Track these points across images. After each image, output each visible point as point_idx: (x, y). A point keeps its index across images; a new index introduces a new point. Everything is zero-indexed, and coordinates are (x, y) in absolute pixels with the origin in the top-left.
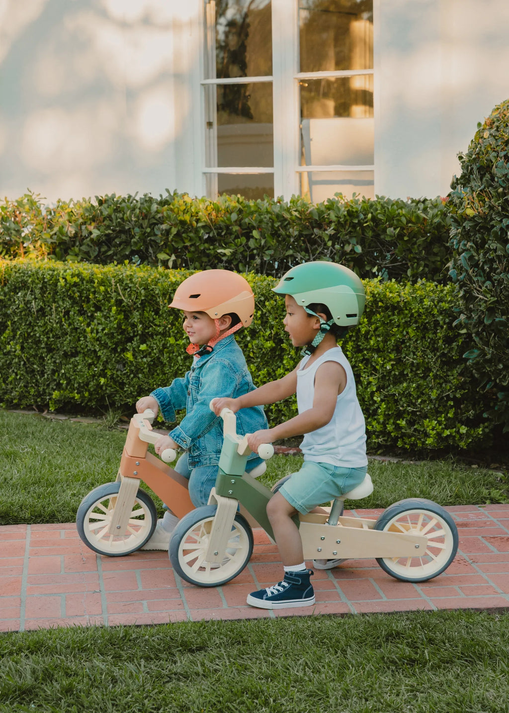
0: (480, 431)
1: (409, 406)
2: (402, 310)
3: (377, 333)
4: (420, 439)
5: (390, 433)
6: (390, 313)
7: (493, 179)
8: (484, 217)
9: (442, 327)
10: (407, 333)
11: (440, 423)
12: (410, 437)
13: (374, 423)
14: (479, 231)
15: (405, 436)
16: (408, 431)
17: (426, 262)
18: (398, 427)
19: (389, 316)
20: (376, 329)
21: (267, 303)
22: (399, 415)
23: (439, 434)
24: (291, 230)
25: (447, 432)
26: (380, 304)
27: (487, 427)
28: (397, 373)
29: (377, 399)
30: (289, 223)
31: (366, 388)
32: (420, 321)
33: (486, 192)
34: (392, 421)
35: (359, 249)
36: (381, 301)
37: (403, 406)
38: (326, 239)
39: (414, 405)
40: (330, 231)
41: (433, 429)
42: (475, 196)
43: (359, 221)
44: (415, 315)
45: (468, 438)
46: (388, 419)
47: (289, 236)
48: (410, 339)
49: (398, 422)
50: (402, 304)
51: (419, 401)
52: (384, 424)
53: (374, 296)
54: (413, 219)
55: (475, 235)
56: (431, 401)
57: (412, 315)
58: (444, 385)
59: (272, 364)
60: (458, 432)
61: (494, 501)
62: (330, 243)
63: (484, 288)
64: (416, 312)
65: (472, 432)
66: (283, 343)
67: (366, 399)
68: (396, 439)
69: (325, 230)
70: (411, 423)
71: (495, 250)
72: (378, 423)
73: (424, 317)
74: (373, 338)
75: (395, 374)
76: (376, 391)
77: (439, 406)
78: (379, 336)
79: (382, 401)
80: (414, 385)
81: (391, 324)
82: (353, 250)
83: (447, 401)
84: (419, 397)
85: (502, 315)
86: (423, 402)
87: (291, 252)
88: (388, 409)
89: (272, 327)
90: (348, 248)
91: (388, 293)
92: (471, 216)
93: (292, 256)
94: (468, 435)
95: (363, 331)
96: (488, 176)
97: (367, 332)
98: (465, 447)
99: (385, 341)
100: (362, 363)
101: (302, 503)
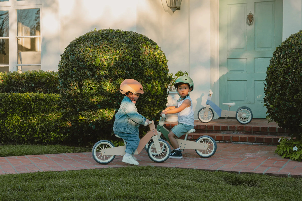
0: (67, 135)
1: (46, 129)
2: (44, 100)
3: (37, 107)
4: (49, 139)
5: (40, 137)
6: (41, 102)
7: (69, 61)
8: (67, 71)
9: (56, 105)
10: (46, 107)
11: (55, 133)
12: (46, 139)
13: (36, 135)
14: (65, 75)
15: (45, 138)
16: (46, 137)
17: (54, 89)
18: (43, 136)
19: (40, 102)
20: (36, 106)
21: (2, 100)
22: (43, 132)
23: (55, 137)
24: (12, 80)
25: (57, 136)
26: (38, 99)
27: (69, 134)
28: (43, 119)
29: (37, 127)
30: (12, 78)
31: (33, 124)
32: (50, 103)
33: (67, 64)
34: (41, 134)
35: (33, 85)
36: (38, 98)
37: (44, 129)
38: (24, 83)
39: (48, 129)
40: (25, 80)
41: (53, 135)
42: (64, 65)
43: (33, 77)
44: (48, 102)
45: (63, 138)
46: (40, 134)
47: (12, 82)
48: (47, 109)
49: (43, 134)
50: (44, 99)
51: (49, 127)
52: (39, 135)
53: (36, 96)
54: (50, 76)
55: (64, 77)
56: (53, 127)
57: (47, 102)
58: (57, 122)
59: (4, 119)
60: (61, 136)
61: (68, 152)
62: (25, 84)
63: (66, 91)
64: (48, 101)
65: (65, 136)
66: (7, 112)
67: (33, 128)
68: (42, 140)
69: (23, 80)
70: (46, 134)
71: (69, 80)
72: (37, 135)
73: (51, 102)
74: (35, 109)
75: (42, 120)
76: (36, 125)
77: (55, 128)
78: (37, 108)
79: (38, 128)
80: (48, 122)
81: (41, 105)
82: (31, 86)
83: (57, 127)
84: (49, 126)
85: (72, 99)
86: (51, 127)
87: (12, 87)
88: (40, 130)
89: (4, 107)
90: (30, 85)
91: (40, 95)
92: (63, 71)
93: (12, 88)
94: (63, 136)
95: (32, 107)
96: (68, 60)
97: (34, 107)
98: (63, 140)
99: (39, 110)
100: (32, 117)
101: (177, 134)
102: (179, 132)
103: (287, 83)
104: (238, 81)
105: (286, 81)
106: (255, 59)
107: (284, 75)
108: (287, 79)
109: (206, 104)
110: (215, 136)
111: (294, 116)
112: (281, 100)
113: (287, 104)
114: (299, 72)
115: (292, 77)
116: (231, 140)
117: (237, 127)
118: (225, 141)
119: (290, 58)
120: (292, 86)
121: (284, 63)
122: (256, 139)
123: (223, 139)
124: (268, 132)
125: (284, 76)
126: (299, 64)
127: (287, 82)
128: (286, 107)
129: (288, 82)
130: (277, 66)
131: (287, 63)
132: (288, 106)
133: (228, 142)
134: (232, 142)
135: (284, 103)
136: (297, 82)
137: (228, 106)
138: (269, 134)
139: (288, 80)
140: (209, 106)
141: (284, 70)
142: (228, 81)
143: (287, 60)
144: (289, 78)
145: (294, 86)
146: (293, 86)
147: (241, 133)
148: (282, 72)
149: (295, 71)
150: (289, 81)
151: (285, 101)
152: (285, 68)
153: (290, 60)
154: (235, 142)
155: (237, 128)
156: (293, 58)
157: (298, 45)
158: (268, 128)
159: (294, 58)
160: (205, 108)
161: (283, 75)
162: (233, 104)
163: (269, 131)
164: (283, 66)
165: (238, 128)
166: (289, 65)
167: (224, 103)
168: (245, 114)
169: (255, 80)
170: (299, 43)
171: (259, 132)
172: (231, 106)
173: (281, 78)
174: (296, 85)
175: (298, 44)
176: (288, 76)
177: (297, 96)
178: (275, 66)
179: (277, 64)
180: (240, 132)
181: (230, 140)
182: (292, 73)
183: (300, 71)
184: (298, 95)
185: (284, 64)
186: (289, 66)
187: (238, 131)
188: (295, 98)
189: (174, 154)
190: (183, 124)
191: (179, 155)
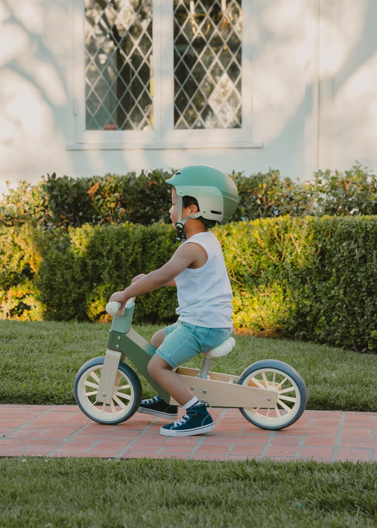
101: (170, 356)
102: (175, 351)
189: (184, 421)
190: (185, 325)
191: (203, 422)
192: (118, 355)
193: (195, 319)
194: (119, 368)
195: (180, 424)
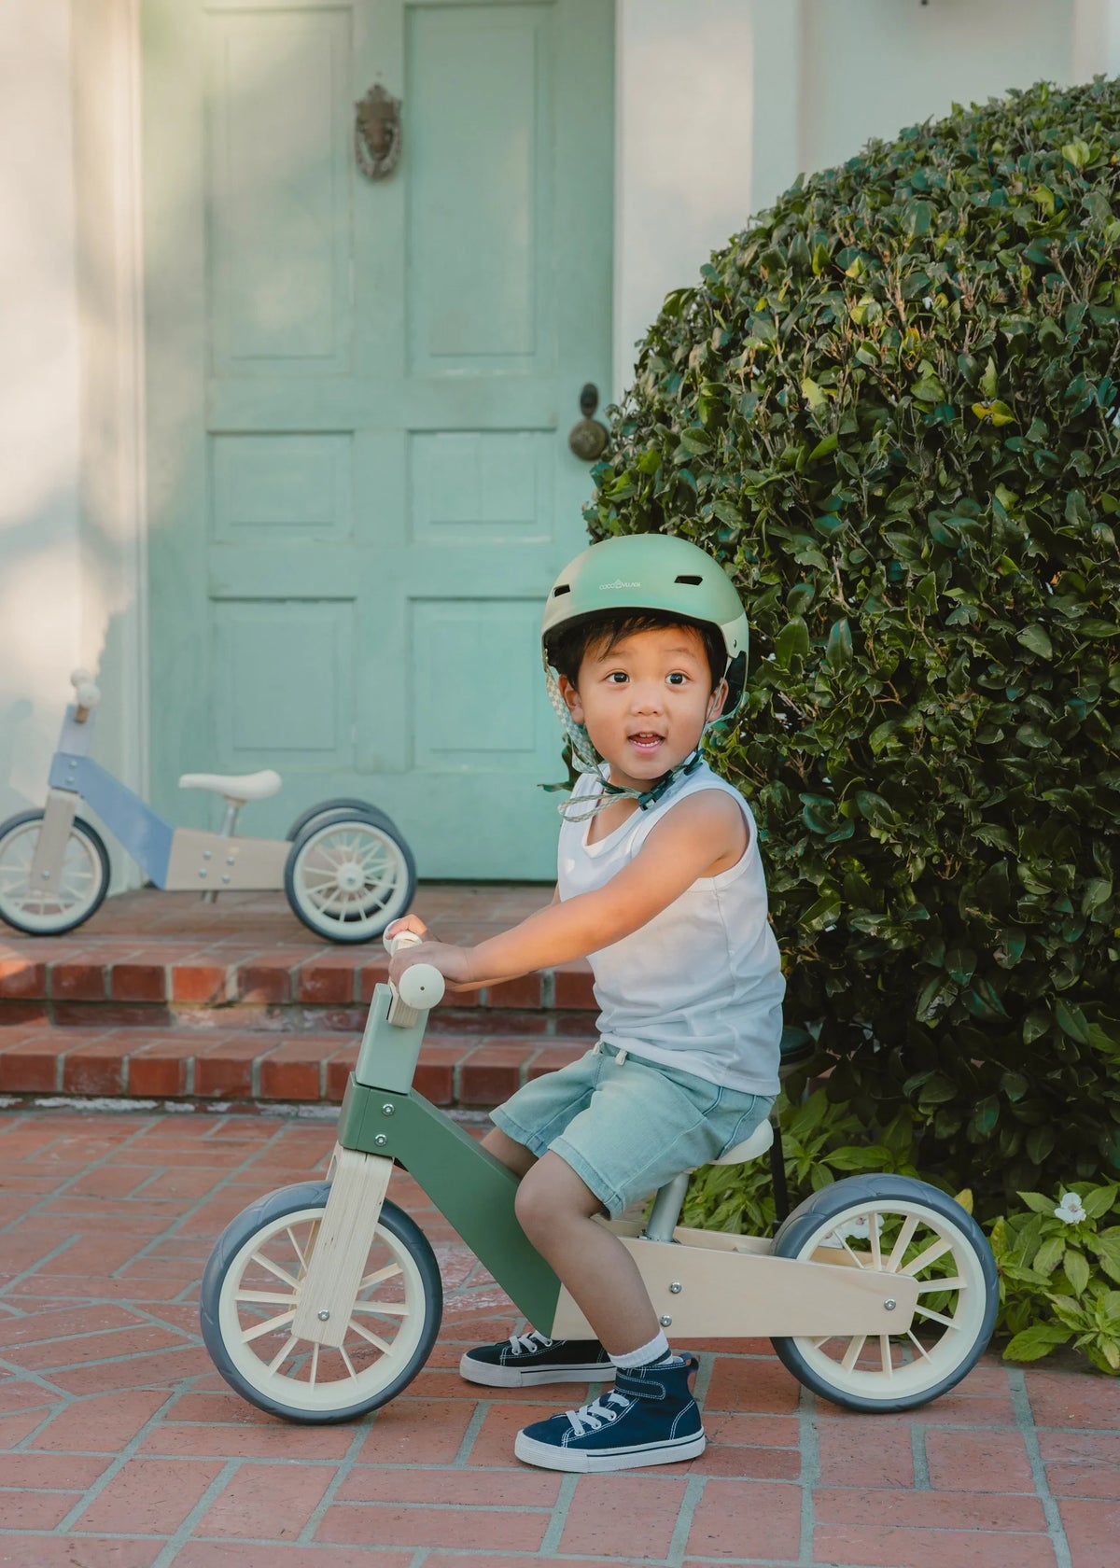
101: (623, 1189)
102: (640, 1172)
103: (805, 616)
104: (289, 604)
105: (800, 595)
106: (418, 439)
107: (776, 532)
108: (809, 569)
109: (50, 782)
110: (118, 1061)
111: (870, 925)
112: (749, 773)
113: (805, 815)
114: (921, 505)
115: (856, 556)
116: (255, 1092)
117: (301, 971)
118: (203, 1100)
119: (830, 377)
120: (859, 639)
121: (777, 420)
122: (457, 1076)
123: (190, 1088)
124: (545, 1010)
125: (775, 542)
126: (921, 427)
127: (808, 599)
128: (793, 842)
129: (817, 599)
130: (697, 449)
131: (803, 417)
132: (819, 830)
133: (230, 1111)
134: (260, 1106)
135: (777, 800)
136: (907, 606)
137: (227, 797)
138: (551, 1026)
139: (819, 587)
140: (75, 799)
141: (775, 492)
142: (216, 599)
143: (799, 391)
144: (830, 565)
145: (877, 638)
146: (871, 643)
147: (329, 1018)
148: (755, 508)
149: (881, 499)
150: (824, 594)
151: (779, 784)
152: (786, 467)
153: (833, 393)
154: (285, 1108)
155: (300, 983)
156: (860, 374)
157: (902, 250)
158: (546, 982)
159: (869, 373)
160: (38, 816)
161: (769, 537)
162: (260, 782)
163: (549, 1000)
164: (765, 454)
165: (309, 985)
166: (828, 442)
167: (188, 780)
168: (358, 862)
169: (414, 599)
170: (911, 234)
171: (471, 1009)
172: (242, 801)
173: (751, 562)
174: (893, 630)
175: (900, 244)
176: (810, 541)
177: (904, 736)
178: (685, 452)
179: (699, 438)
180: (322, 1013)
181: (249, 1088)
182: (851, 512)
183: (929, 494)
184: (913, 723)
185: (775, 433)
186: (820, 449)
187: (310, 1002)
188: (884, 752)
189: (611, 1416)
190: (680, 1079)
191: (674, 1425)
192: (384, 1169)
193: (721, 1064)
194: (381, 1221)
195: (596, 1425)
